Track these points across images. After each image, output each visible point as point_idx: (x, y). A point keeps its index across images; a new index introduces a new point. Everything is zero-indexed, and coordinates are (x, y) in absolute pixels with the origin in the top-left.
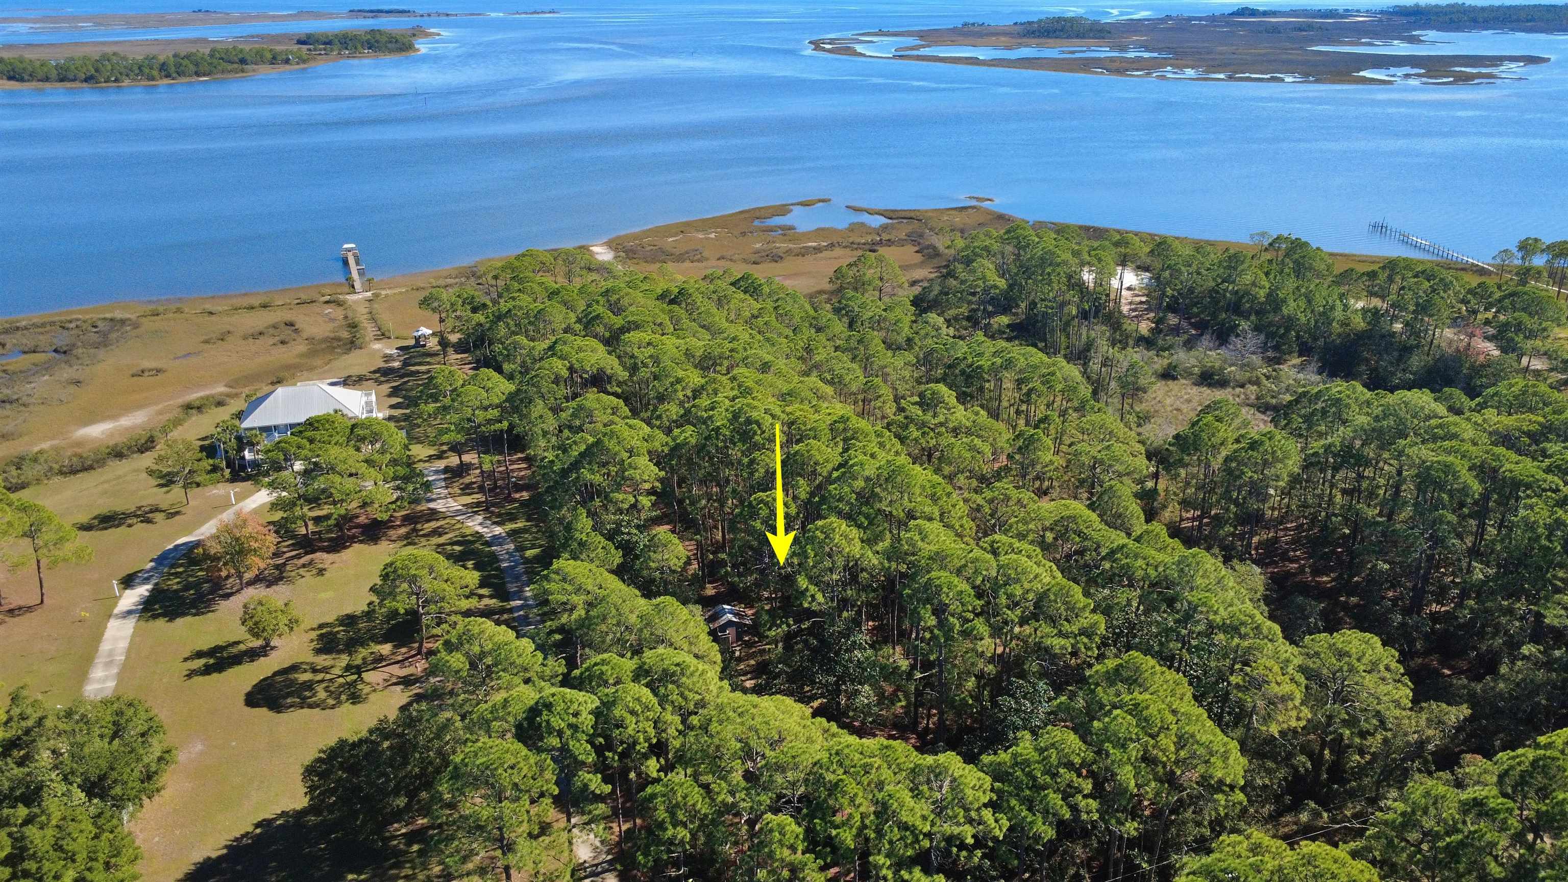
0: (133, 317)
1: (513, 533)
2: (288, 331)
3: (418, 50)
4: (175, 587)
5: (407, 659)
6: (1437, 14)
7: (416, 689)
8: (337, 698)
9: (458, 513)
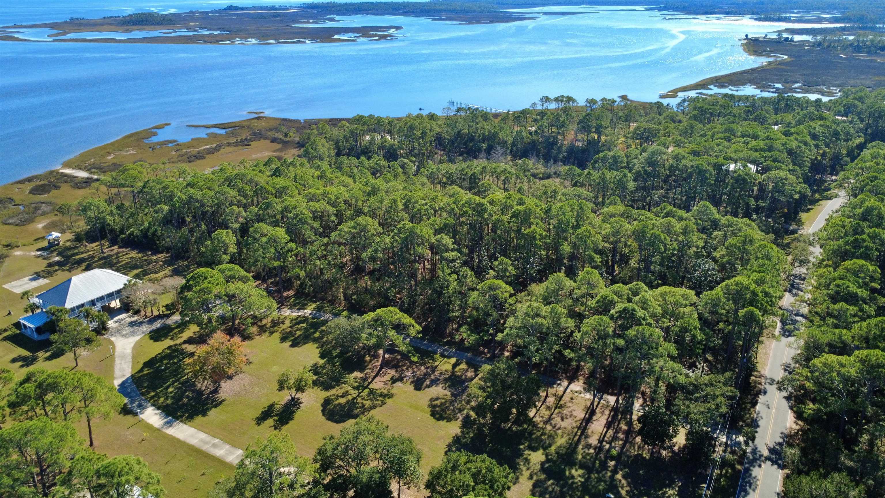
5: (378, 373)
6: (327, 7)
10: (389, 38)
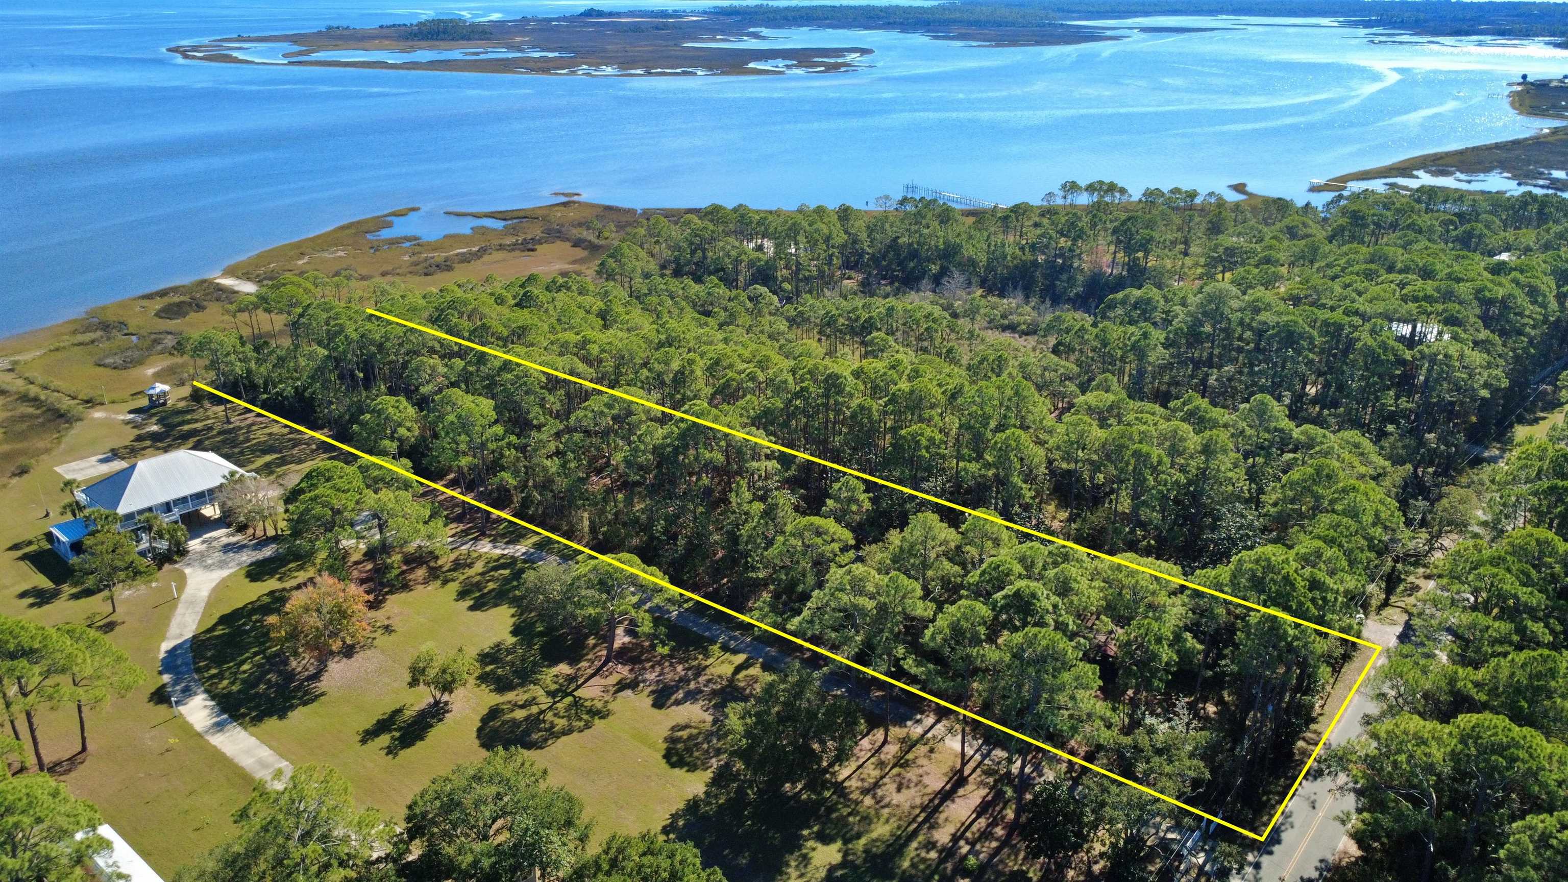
4: (235, 688)
5: (599, 669)
6: (753, 13)
7: (645, 689)
8: (579, 718)
10: (843, 69)
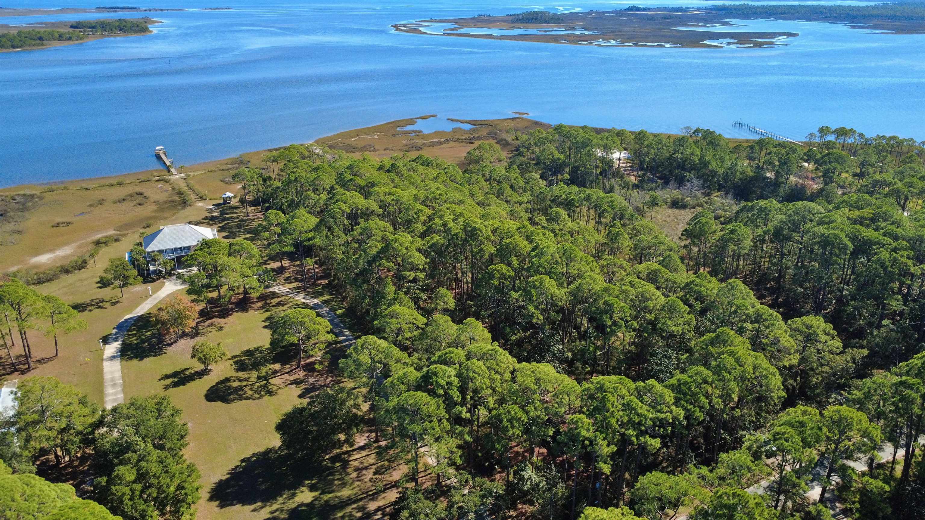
0: (37, 192)
1: (325, 302)
2: (140, 198)
3: (151, 31)
4: (135, 342)
5: (292, 371)
6: (735, 9)
7: (303, 386)
8: (260, 393)
9: (287, 293)
